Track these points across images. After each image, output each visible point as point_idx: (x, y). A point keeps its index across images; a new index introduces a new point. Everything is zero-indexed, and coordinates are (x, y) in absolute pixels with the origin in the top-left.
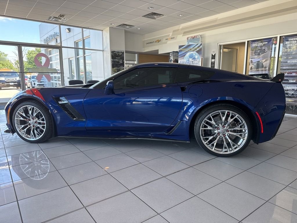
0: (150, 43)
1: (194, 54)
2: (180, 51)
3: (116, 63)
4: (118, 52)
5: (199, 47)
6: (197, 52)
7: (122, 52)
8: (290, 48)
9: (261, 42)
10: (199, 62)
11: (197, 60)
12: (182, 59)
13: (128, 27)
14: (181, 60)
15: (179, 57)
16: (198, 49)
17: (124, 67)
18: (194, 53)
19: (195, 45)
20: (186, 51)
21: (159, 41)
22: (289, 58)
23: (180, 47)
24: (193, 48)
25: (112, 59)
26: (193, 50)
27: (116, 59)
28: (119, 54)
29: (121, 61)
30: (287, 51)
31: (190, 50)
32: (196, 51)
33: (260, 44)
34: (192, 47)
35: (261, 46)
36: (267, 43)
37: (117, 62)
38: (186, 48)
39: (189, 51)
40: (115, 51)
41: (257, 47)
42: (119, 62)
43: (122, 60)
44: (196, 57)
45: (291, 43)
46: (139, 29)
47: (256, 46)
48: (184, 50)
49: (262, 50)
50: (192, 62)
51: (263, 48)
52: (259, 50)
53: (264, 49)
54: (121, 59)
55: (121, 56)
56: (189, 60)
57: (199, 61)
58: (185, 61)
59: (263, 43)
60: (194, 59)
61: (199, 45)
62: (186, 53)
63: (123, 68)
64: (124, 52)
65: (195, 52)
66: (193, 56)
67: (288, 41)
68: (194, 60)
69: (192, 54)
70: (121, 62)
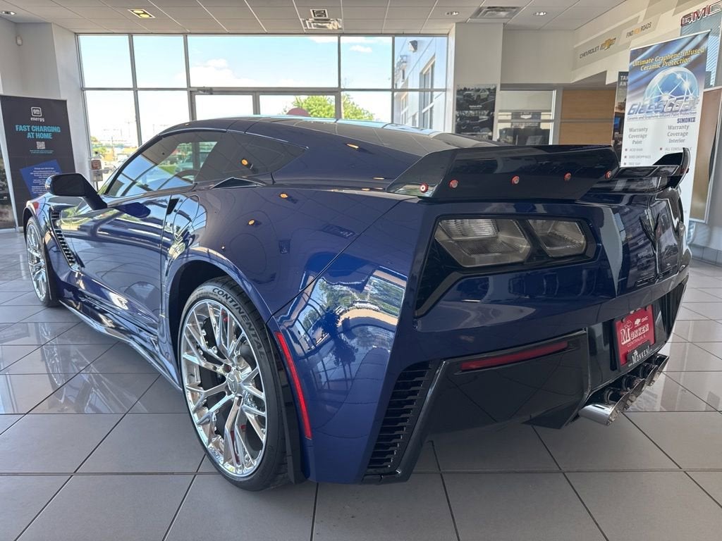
0: (589, 53)
1: (679, 76)
2: (635, 69)
3: (468, 121)
4: (478, 90)
5: (696, 47)
6: (689, 67)
7: (489, 90)
10: (694, 103)
11: (687, 98)
12: (638, 96)
13: (503, 14)
14: (635, 102)
15: (628, 90)
16: (693, 57)
17: (492, 130)
18: (679, 72)
19: (686, 40)
20: (655, 66)
21: (610, 43)
23: (635, 54)
24: (677, 53)
25: (457, 110)
26: (675, 61)
27: (469, 109)
28: (479, 96)
29: (483, 115)
31: (668, 61)
32: (684, 65)
34: (673, 51)
37: (471, 118)
38: (653, 55)
39: (661, 66)
40: (468, 88)
42: (478, 119)
43: (486, 112)
44: (686, 85)
46: (542, 14)
48: (645, 65)
54: (484, 108)
55: (485, 100)
56: (659, 98)
57: (696, 98)
58: (647, 103)
60: (679, 92)
61: (699, 39)
62: (651, 76)
63: (490, 134)
64: (495, 89)
65: (682, 68)
66: (675, 82)
68: (676, 98)
69: (673, 76)
70: (485, 118)
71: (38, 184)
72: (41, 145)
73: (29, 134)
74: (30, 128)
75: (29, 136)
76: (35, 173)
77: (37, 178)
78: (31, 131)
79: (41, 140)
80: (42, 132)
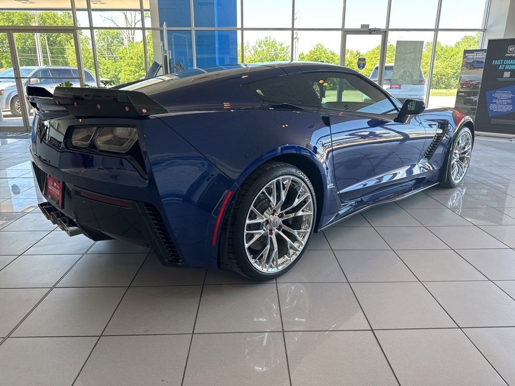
71: (495, 103)
72: (507, 75)
73: (501, 66)
74: (503, 62)
75: (500, 68)
76: (496, 95)
77: (496, 98)
78: (503, 64)
79: (508, 70)
80: (511, 64)
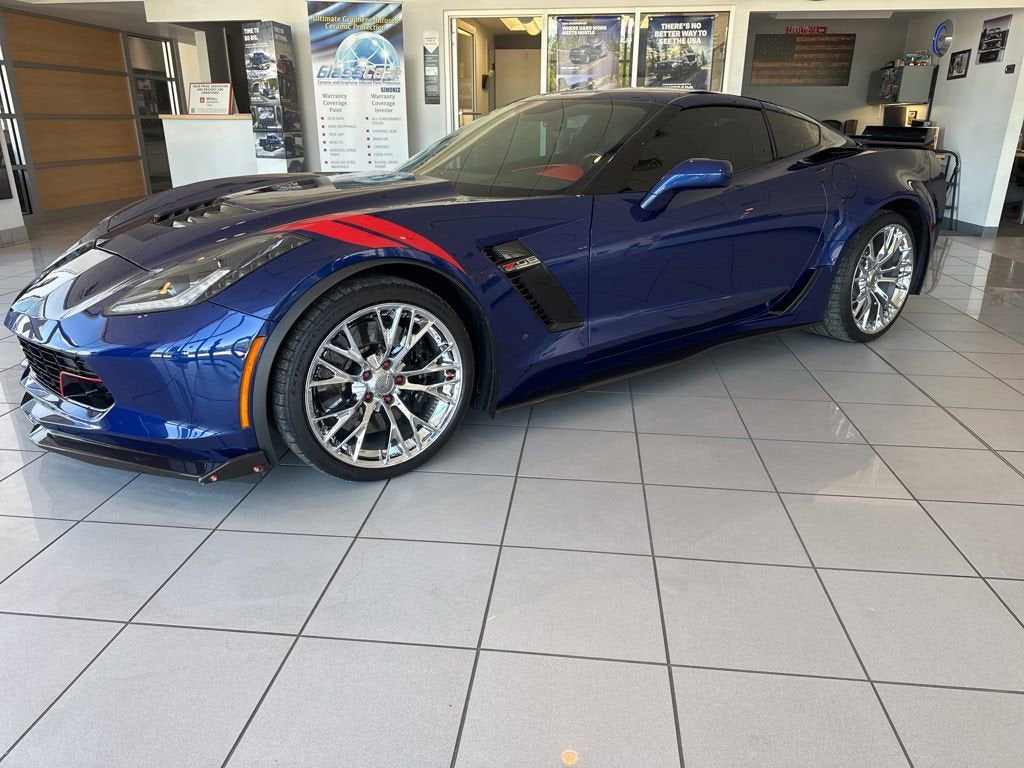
1: (375, 43)
2: (317, 25)
5: (390, 16)
6: (388, 35)
8: (665, 47)
9: (588, 25)
10: (396, 72)
11: (388, 67)
12: (327, 57)
14: (324, 64)
16: (388, 26)
18: (376, 39)
19: (377, 7)
20: (343, 26)
22: (665, 78)
23: (314, 7)
24: (370, 17)
26: (368, 25)
30: (658, 57)
31: (359, 24)
32: (380, 32)
33: (586, 30)
34: (363, 14)
35: (589, 38)
36: (605, 28)
38: (339, 13)
39: (352, 27)
41: (576, 37)
44: (385, 54)
45: (667, 37)
47: (574, 36)
48: (331, 23)
49: (592, 48)
50: (371, 72)
51: (596, 43)
52: (583, 47)
53: (598, 48)
56: (356, 64)
57: (397, 69)
58: (341, 66)
59: (595, 28)
60: (377, 60)
61: (391, 8)
62: (341, 36)
65: (376, 35)
66: (372, 48)
67: (660, 29)
68: (375, 65)
69: (368, 42)
